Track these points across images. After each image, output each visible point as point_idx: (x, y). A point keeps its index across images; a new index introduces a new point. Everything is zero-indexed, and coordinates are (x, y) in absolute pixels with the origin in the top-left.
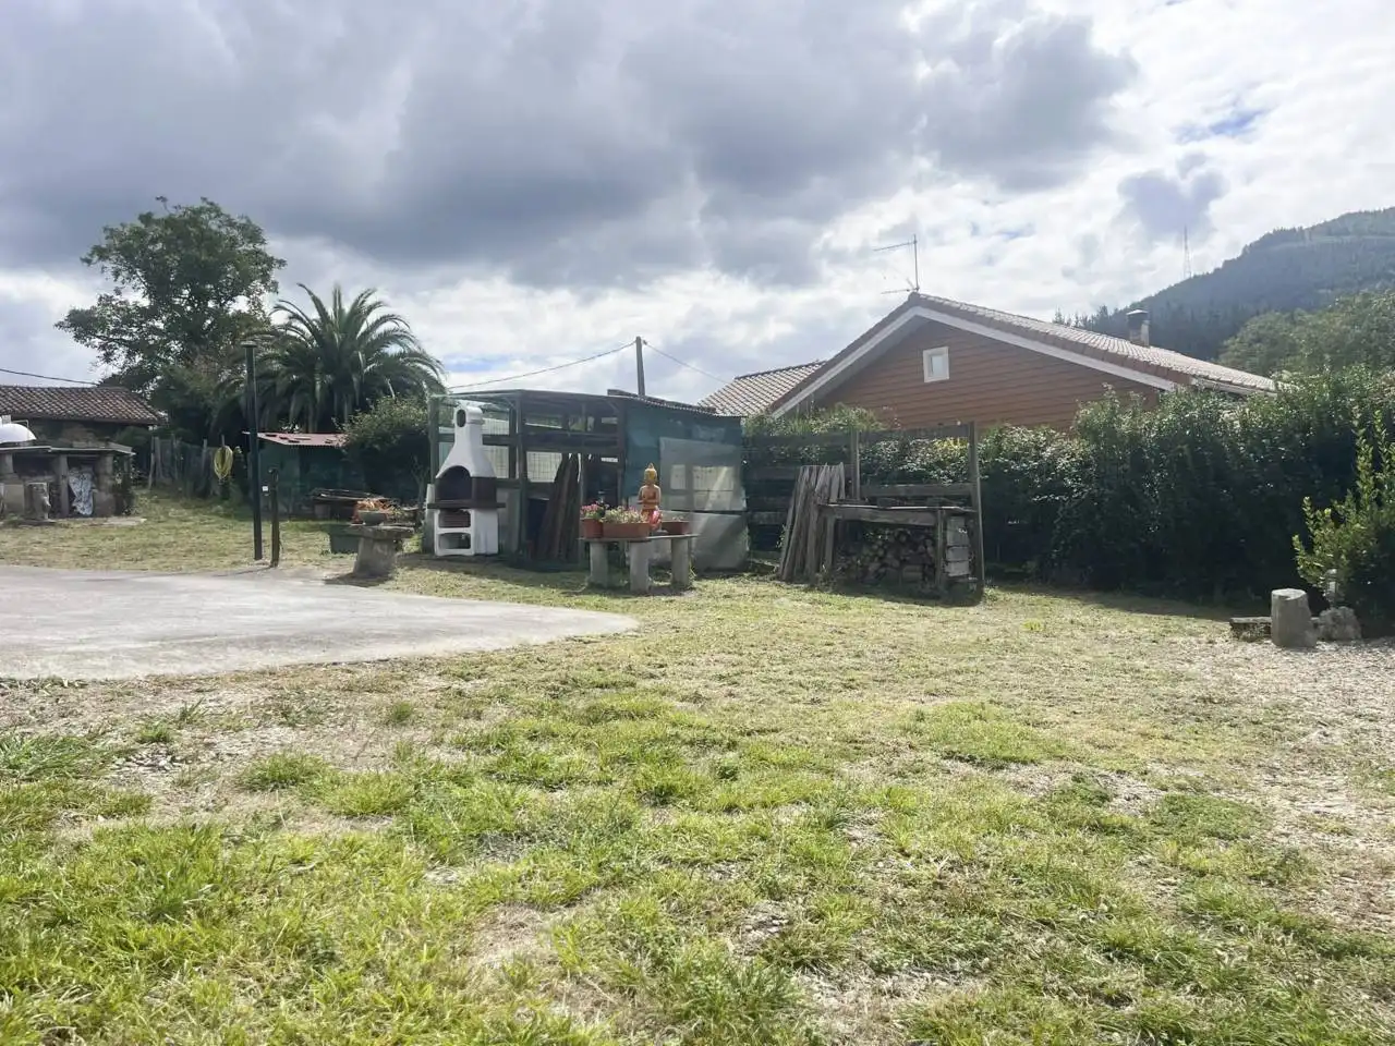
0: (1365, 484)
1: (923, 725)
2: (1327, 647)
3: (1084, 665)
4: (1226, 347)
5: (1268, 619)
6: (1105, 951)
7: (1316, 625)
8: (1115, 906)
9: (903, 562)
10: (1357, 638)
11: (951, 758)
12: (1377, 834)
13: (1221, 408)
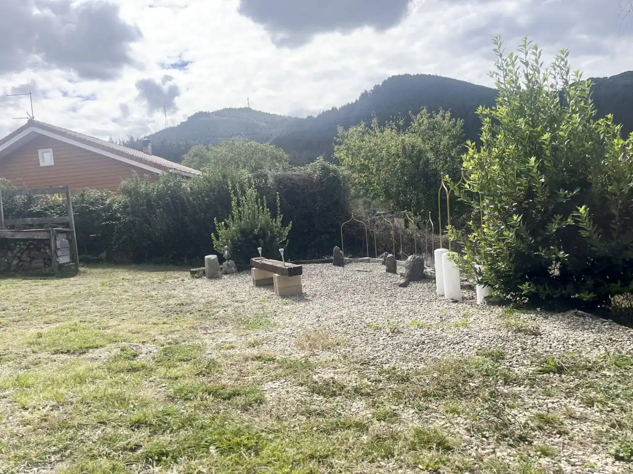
0: (235, 212)
1: (41, 339)
2: (226, 277)
3: (128, 298)
4: (183, 158)
5: (204, 268)
6: (131, 427)
7: (221, 269)
8: (136, 404)
9: (33, 258)
10: (236, 272)
11: (57, 353)
12: (244, 346)
13: (182, 182)
